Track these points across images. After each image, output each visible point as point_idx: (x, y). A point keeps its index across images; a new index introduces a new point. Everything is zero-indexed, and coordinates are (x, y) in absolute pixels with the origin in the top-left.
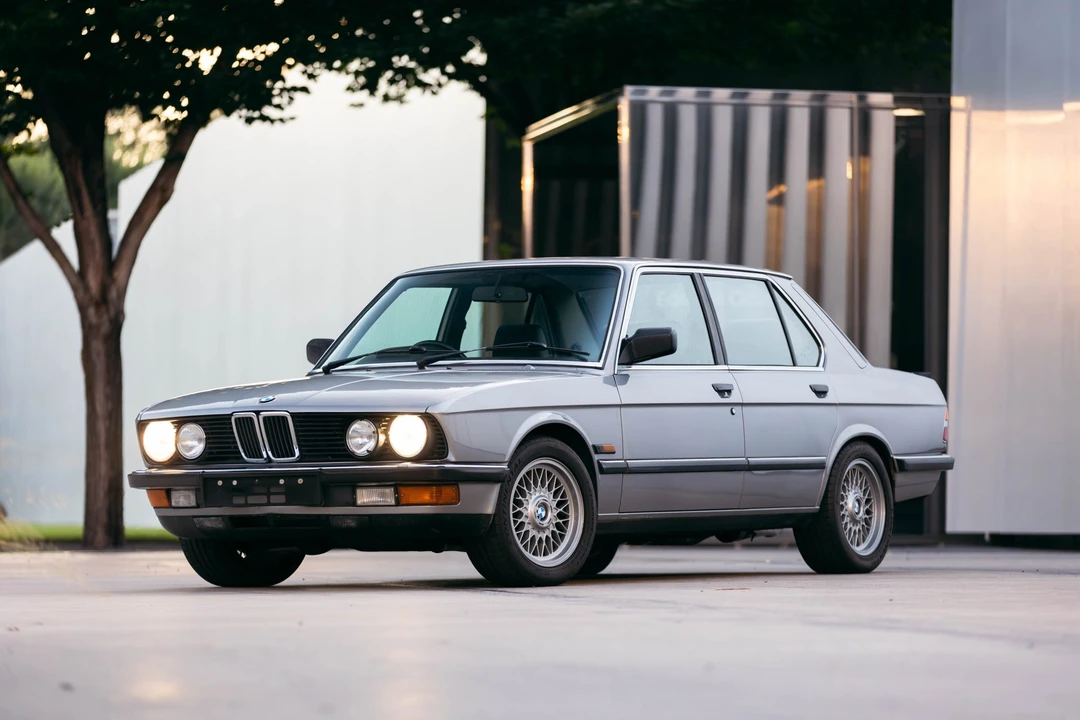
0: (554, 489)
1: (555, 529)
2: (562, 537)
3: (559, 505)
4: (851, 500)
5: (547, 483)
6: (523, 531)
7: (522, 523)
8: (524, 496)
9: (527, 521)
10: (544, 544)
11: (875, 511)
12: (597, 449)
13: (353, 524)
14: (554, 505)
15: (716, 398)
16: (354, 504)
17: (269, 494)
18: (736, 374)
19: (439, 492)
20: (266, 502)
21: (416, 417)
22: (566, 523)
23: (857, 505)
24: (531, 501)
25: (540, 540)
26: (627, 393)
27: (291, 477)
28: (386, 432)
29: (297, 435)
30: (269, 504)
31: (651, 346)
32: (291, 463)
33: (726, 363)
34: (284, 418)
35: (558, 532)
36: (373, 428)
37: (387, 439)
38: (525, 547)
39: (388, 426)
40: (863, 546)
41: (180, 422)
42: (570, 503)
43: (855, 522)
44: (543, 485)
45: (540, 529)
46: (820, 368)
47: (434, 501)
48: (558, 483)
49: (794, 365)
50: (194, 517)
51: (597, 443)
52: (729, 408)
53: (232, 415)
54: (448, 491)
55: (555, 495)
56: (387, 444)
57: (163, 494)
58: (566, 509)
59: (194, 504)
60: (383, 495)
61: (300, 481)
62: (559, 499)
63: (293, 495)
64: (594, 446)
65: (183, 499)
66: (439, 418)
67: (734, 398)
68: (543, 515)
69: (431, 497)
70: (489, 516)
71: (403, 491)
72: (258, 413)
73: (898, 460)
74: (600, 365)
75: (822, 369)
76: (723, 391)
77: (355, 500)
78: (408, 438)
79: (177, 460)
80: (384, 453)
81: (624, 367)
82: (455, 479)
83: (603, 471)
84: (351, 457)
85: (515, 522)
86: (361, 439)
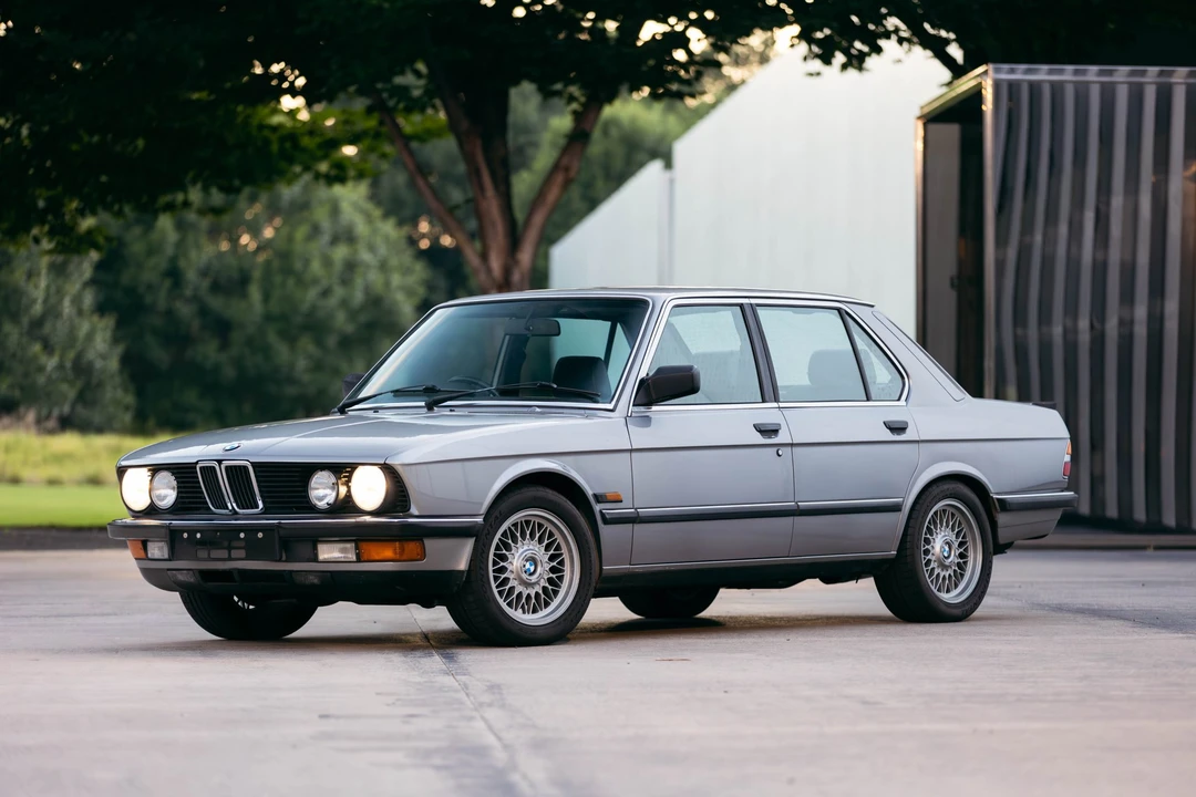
0: (546, 542)
1: (547, 585)
2: (556, 593)
3: (552, 558)
4: (940, 543)
5: (538, 535)
6: (507, 587)
7: (506, 580)
8: (508, 548)
9: (512, 576)
10: (533, 601)
11: (971, 554)
12: (599, 498)
13: (316, 581)
14: (546, 558)
15: (759, 439)
16: (315, 559)
17: (230, 549)
18: (786, 412)
19: (403, 550)
20: (227, 556)
21: (376, 468)
22: (561, 578)
23: (947, 549)
24: (517, 555)
25: (529, 596)
26: (642, 438)
27: (251, 530)
28: (347, 484)
29: (259, 486)
30: (230, 559)
31: (673, 385)
32: (255, 515)
33: (776, 400)
34: (245, 468)
35: (550, 587)
36: (333, 480)
37: (349, 491)
38: (509, 605)
39: (349, 478)
40: (954, 593)
41: (155, 469)
42: (566, 556)
43: (945, 567)
44: (532, 536)
45: (528, 585)
46: (902, 402)
47: (398, 557)
48: (551, 535)
49: (868, 400)
50: (168, 570)
51: (599, 491)
52: (775, 449)
53: (197, 463)
54: (412, 547)
55: (547, 548)
56: (349, 496)
57: (141, 546)
58: (562, 563)
59: (166, 556)
60: (343, 550)
61: (260, 535)
62: (552, 552)
63: (254, 550)
64: (595, 496)
65: (157, 550)
66: (400, 470)
67: (782, 438)
68: (532, 569)
69: (395, 553)
70: (462, 572)
71: (365, 546)
72: (220, 462)
73: (998, 499)
74: (610, 406)
75: (904, 403)
76: (768, 431)
77: (316, 555)
78: (369, 490)
79: (151, 511)
80: (346, 506)
81: (642, 409)
82: (419, 534)
83: (606, 521)
84: (312, 509)
85: (496, 578)
86: (322, 491)
